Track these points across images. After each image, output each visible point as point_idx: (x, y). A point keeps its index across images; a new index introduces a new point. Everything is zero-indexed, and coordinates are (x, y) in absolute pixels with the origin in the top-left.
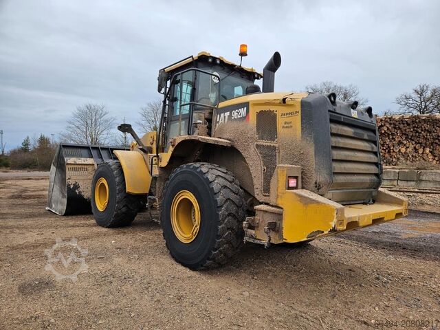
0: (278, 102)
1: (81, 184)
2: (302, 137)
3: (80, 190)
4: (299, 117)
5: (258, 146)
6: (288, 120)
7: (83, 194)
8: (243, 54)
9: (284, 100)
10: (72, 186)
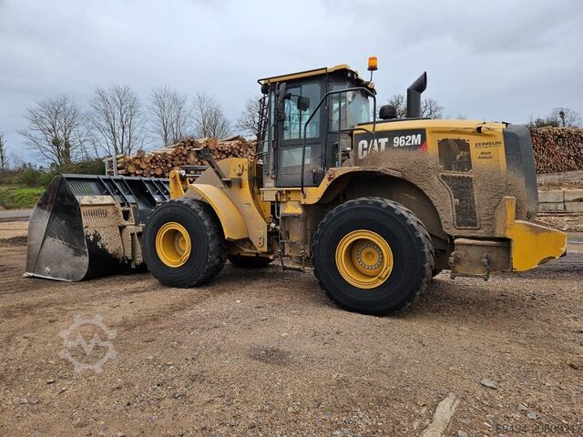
0: (471, 131)
1: (101, 233)
2: (507, 168)
3: (103, 242)
4: (502, 148)
5: (443, 177)
6: (486, 150)
7: (107, 247)
8: (372, 68)
9: (479, 129)
10: (92, 238)
